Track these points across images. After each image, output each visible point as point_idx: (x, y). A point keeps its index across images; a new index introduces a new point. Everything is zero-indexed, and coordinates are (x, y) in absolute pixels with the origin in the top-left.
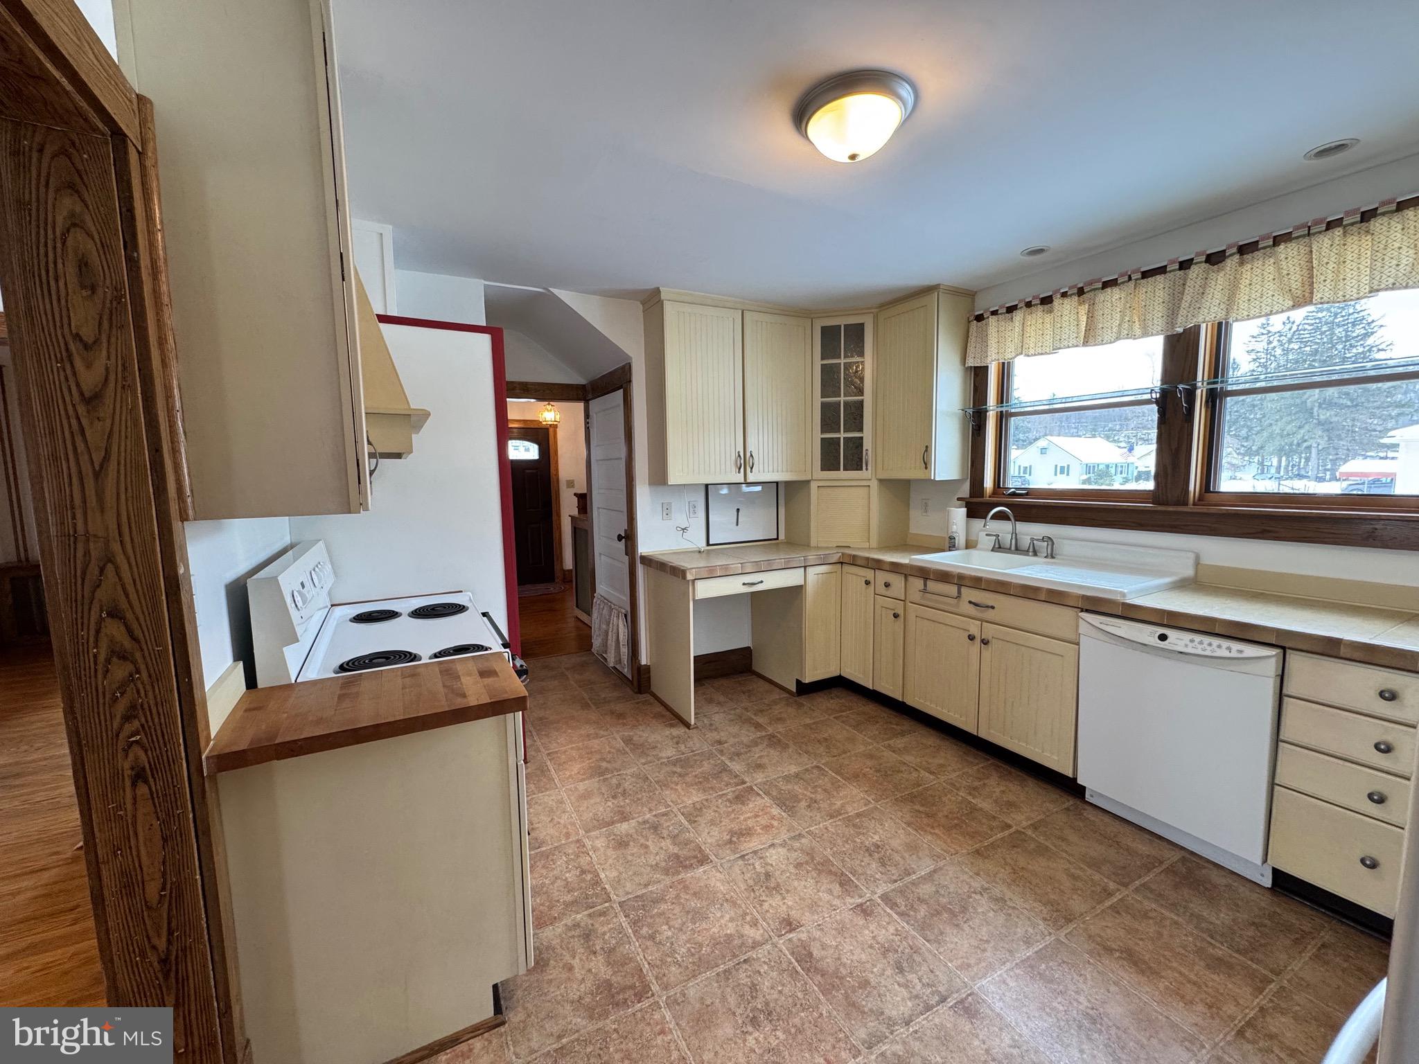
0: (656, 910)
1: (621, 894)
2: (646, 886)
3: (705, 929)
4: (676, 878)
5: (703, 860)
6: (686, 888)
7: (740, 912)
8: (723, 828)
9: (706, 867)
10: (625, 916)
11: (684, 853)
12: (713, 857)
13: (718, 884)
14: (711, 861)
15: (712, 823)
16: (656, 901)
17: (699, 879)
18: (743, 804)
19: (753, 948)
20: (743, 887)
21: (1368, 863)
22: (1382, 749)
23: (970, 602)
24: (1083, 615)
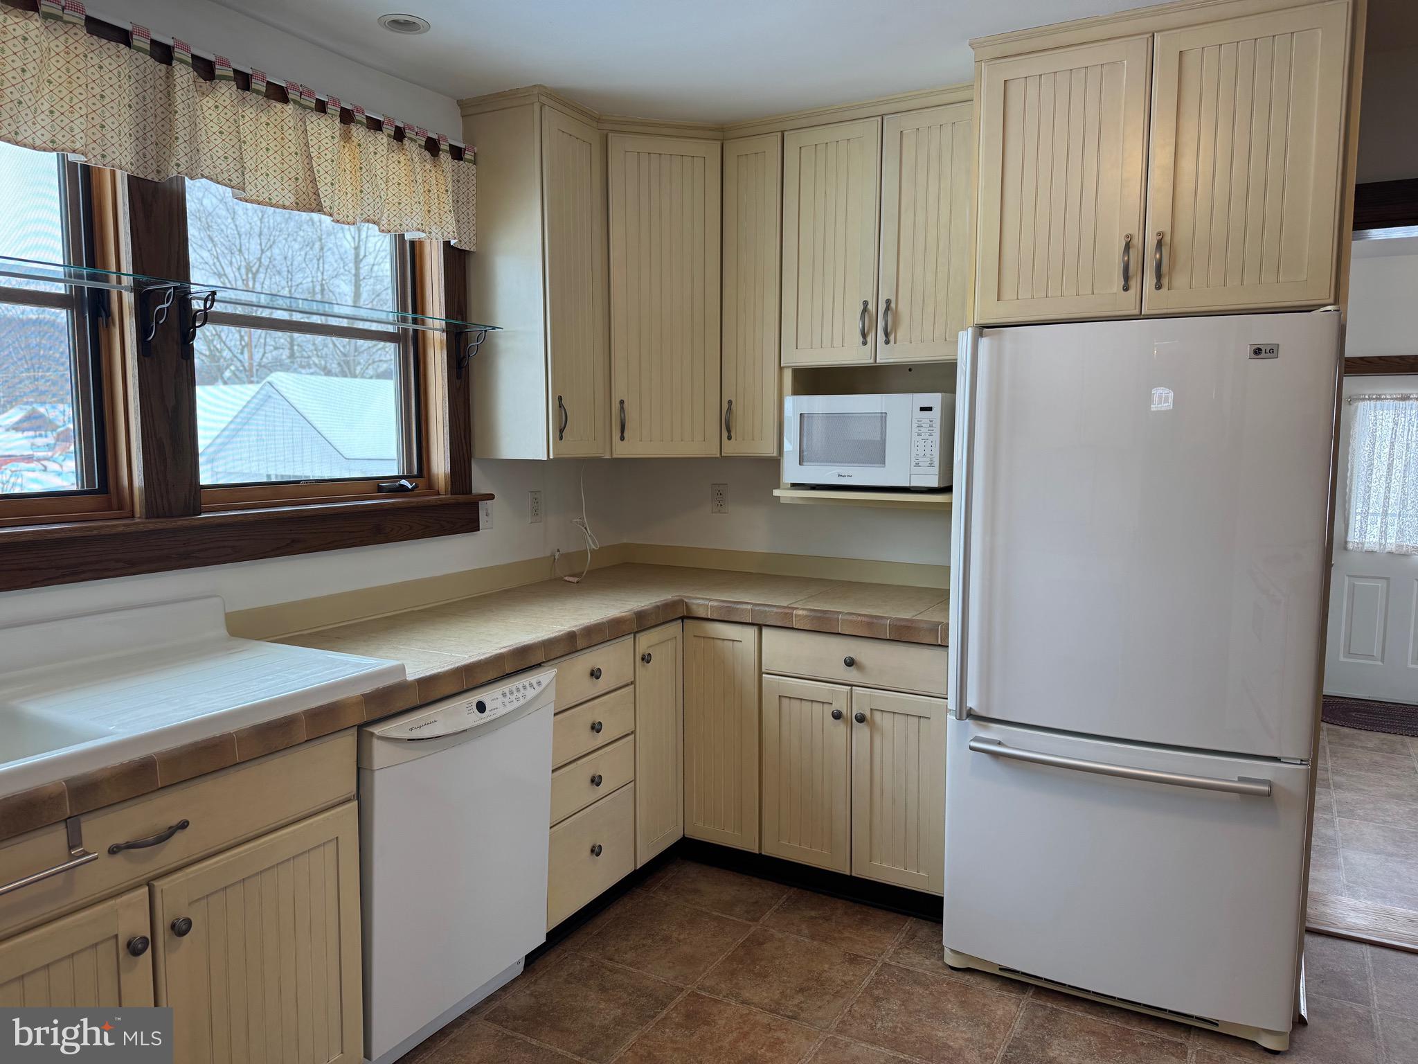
21: (596, 851)
22: (596, 728)
23: (114, 851)
24: (377, 730)
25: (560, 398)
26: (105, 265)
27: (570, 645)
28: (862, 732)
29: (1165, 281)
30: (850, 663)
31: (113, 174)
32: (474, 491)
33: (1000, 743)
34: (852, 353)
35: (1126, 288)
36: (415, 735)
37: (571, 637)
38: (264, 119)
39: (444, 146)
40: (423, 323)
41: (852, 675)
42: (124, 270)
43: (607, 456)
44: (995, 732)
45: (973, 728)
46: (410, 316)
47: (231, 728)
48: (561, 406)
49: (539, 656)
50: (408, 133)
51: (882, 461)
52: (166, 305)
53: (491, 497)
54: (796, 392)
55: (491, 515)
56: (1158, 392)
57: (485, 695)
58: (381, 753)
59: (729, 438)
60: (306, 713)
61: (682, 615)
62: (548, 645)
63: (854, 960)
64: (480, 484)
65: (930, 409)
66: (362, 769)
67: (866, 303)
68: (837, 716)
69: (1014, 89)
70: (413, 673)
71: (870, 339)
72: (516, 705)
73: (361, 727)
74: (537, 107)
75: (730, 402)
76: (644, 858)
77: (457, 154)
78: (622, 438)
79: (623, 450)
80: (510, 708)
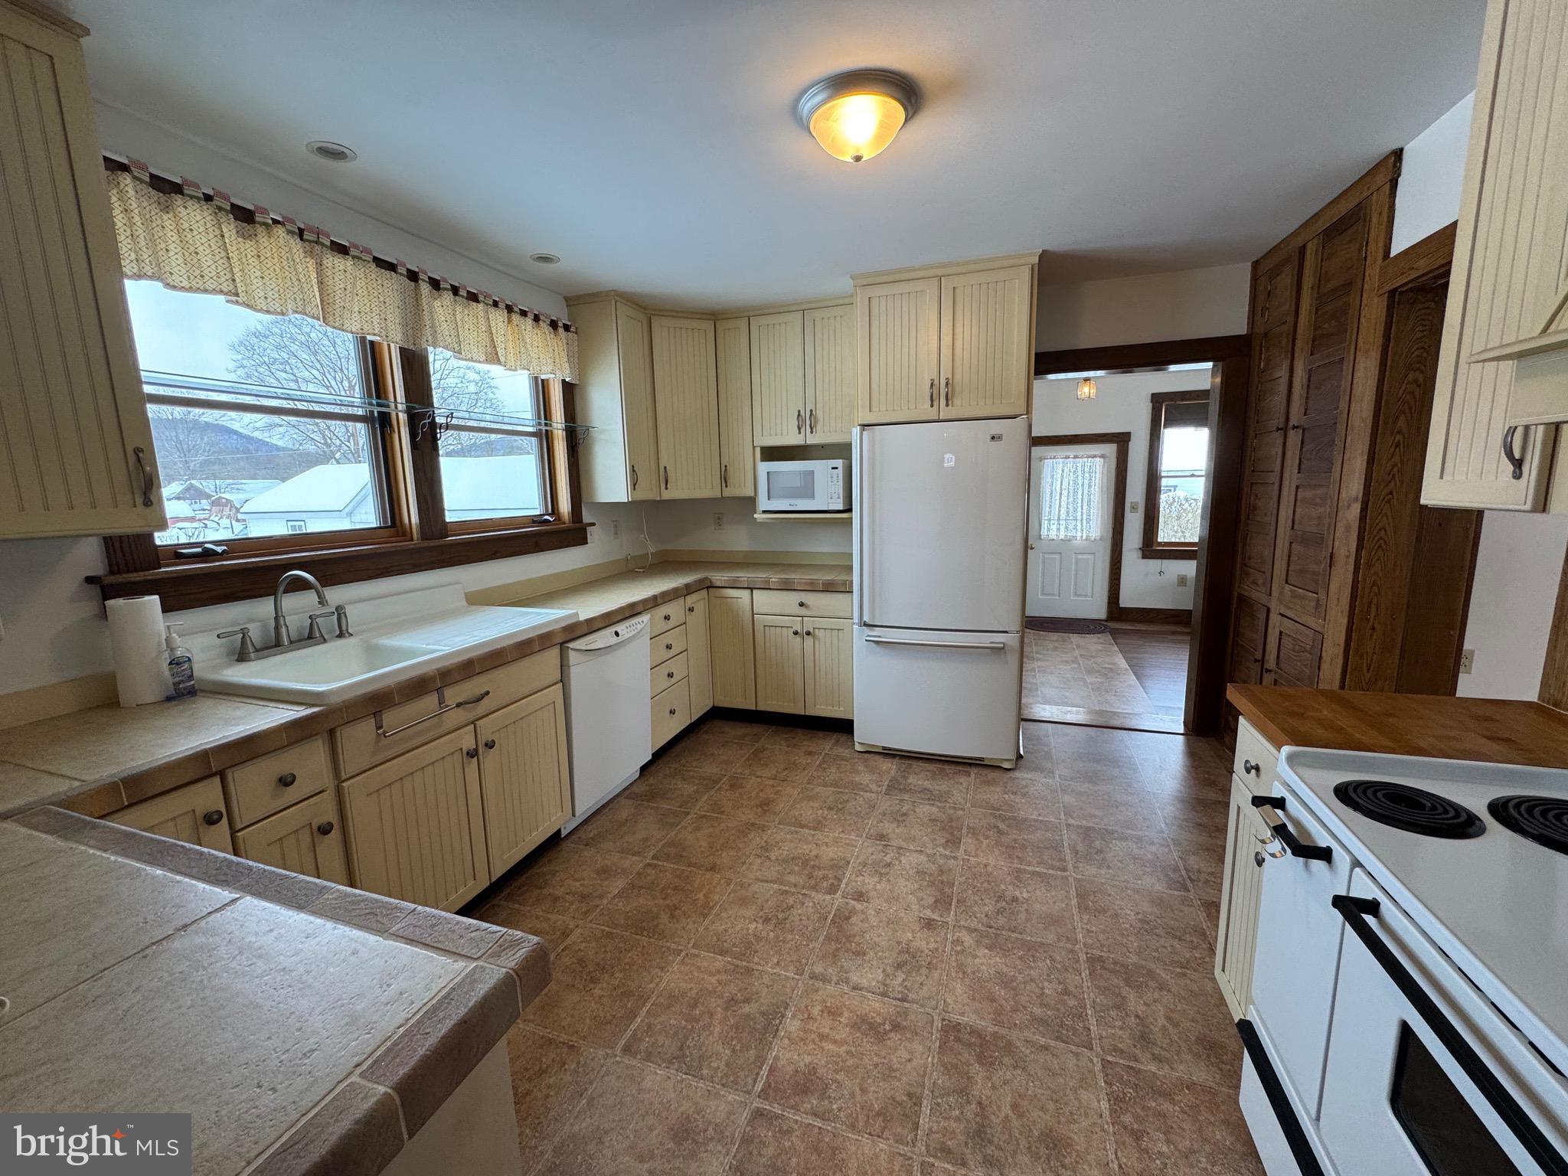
0: (1049, 1012)
1: (1085, 1059)
2: (1046, 1048)
3: (1007, 966)
4: (1003, 1031)
5: (951, 1030)
6: (998, 1013)
7: (961, 958)
8: (883, 1054)
9: (955, 1017)
10: (1089, 1029)
11: (968, 1056)
12: (938, 1024)
13: (959, 991)
14: (943, 1020)
15: (889, 1073)
16: (1043, 1022)
17: (976, 1011)
18: (813, 1070)
19: (976, 930)
20: (936, 974)
21: (672, 712)
22: (669, 647)
23: (458, 705)
24: (571, 645)
25: (633, 467)
26: (386, 398)
27: (654, 602)
28: (809, 640)
29: (950, 403)
30: (802, 605)
31: (389, 345)
32: (584, 521)
33: (880, 637)
34: (793, 438)
35: (932, 406)
36: (588, 648)
37: (655, 597)
38: (466, 312)
39: (560, 324)
40: (551, 426)
41: (803, 611)
42: (399, 400)
43: (658, 499)
44: (877, 631)
45: (867, 631)
46: (543, 421)
47: (504, 644)
48: (634, 471)
49: (640, 608)
50: (541, 317)
51: (813, 497)
52: (427, 421)
53: (593, 524)
54: (762, 460)
55: (593, 534)
56: (947, 456)
57: (619, 628)
58: (573, 657)
59: (726, 486)
60: (537, 636)
61: (708, 586)
62: (644, 602)
63: (810, 753)
64: (587, 518)
65: (837, 468)
66: (564, 665)
67: (799, 411)
68: (796, 633)
69: (874, 302)
70: (582, 617)
71: (803, 430)
72: (633, 633)
73: (562, 644)
74: (613, 303)
75: (726, 466)
76: (694, 718)
77: (567, 328)
78: (666, 489)
79: (667, 495)
80: (631, 634)
